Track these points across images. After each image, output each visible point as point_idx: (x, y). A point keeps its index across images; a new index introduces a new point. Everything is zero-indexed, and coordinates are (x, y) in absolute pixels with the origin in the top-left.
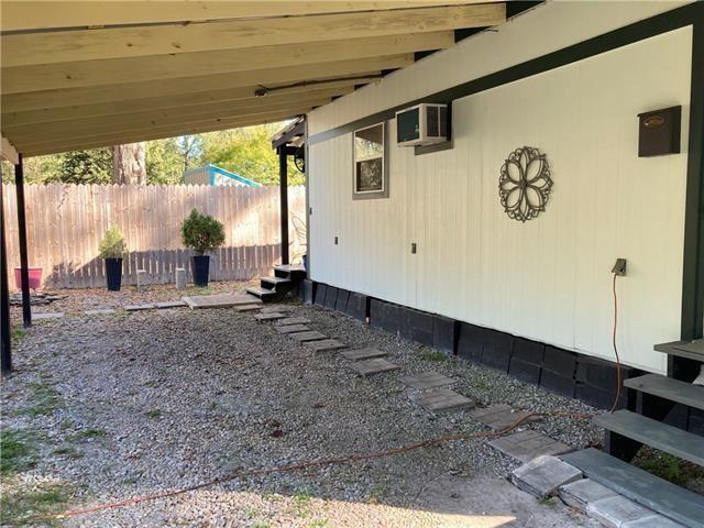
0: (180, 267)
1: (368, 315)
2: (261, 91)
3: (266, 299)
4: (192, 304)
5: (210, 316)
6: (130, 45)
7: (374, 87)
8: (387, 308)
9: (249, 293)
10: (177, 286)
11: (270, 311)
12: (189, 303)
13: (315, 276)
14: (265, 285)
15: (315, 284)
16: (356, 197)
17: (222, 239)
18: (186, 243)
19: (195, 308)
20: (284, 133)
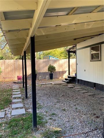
0: (48, 75)
1: (95, 87)
2: (75, 39)
3: (68, 83)
4: (53, 84)
5: (58, 86)
6: (65, 29)
7: (96, 38)
8: (101, 86)
9: (63, 81)
10: (47, 79)
11: (70, 85)
12: (52, 83)
13: (78, 78)
14: (66, 79)
15: (78, 80)
16: (91, 61)
17: (55, 70)
18: (49, 71)
19: (54, 84)
20: (70, 48)
